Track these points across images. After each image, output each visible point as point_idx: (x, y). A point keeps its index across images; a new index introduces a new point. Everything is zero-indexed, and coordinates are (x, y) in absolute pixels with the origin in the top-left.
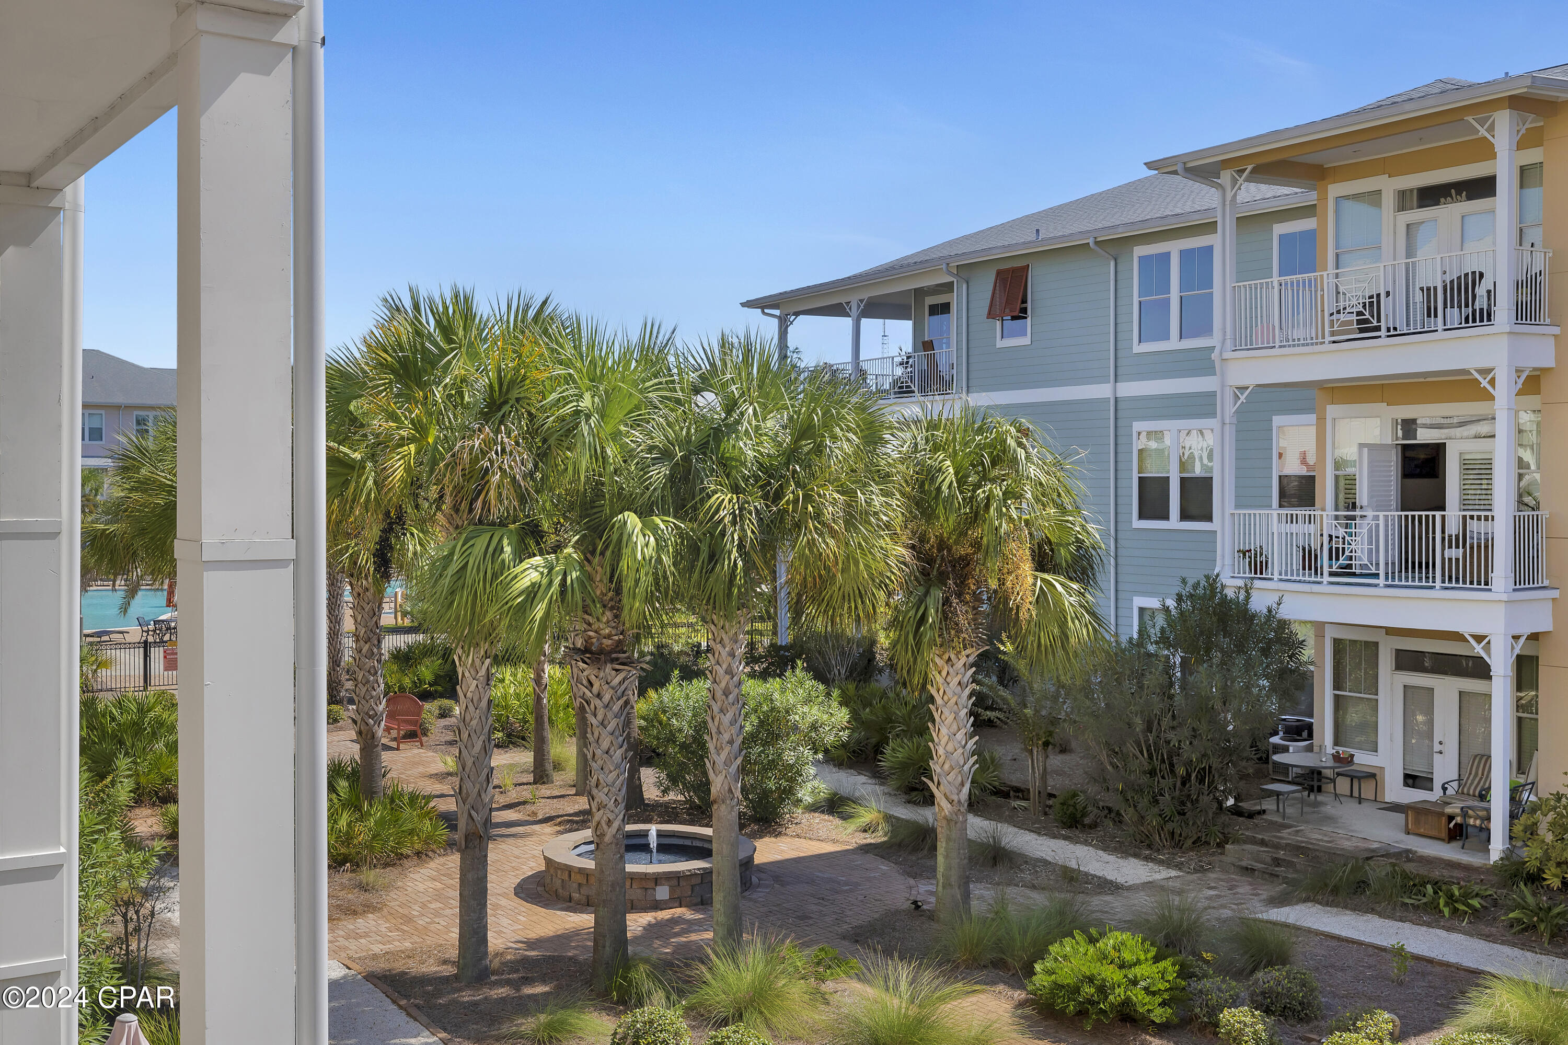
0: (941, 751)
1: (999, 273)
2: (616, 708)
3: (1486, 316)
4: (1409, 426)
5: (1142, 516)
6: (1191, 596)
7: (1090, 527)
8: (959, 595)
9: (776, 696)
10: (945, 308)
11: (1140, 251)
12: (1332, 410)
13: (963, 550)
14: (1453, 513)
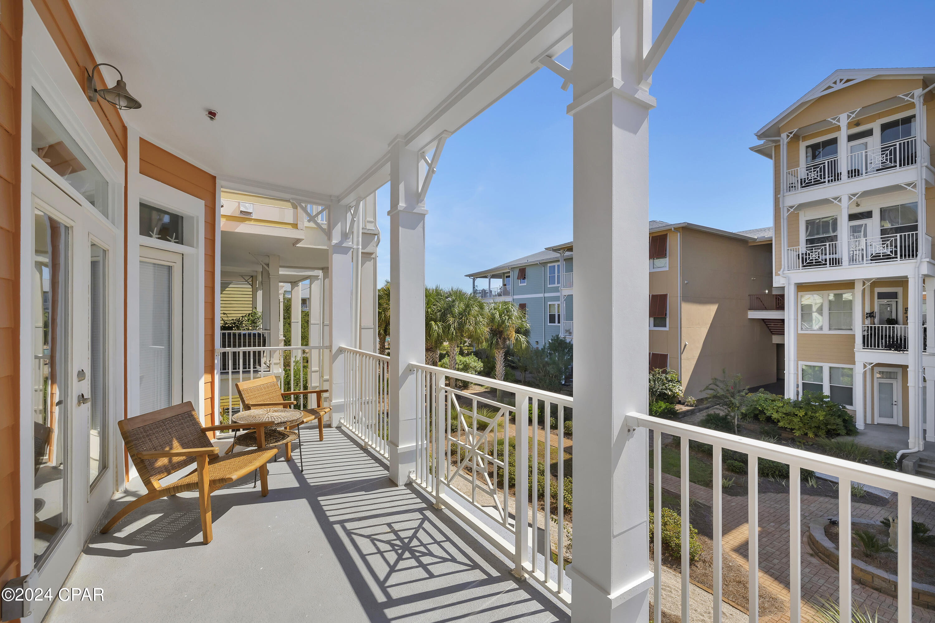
0: (498, 370)
1: (520, 269)
5: (549, 323)
6: (554, 339)
9: (467, 360)
10: (509, 277)
11: (549, 265)
13: (500, 329)
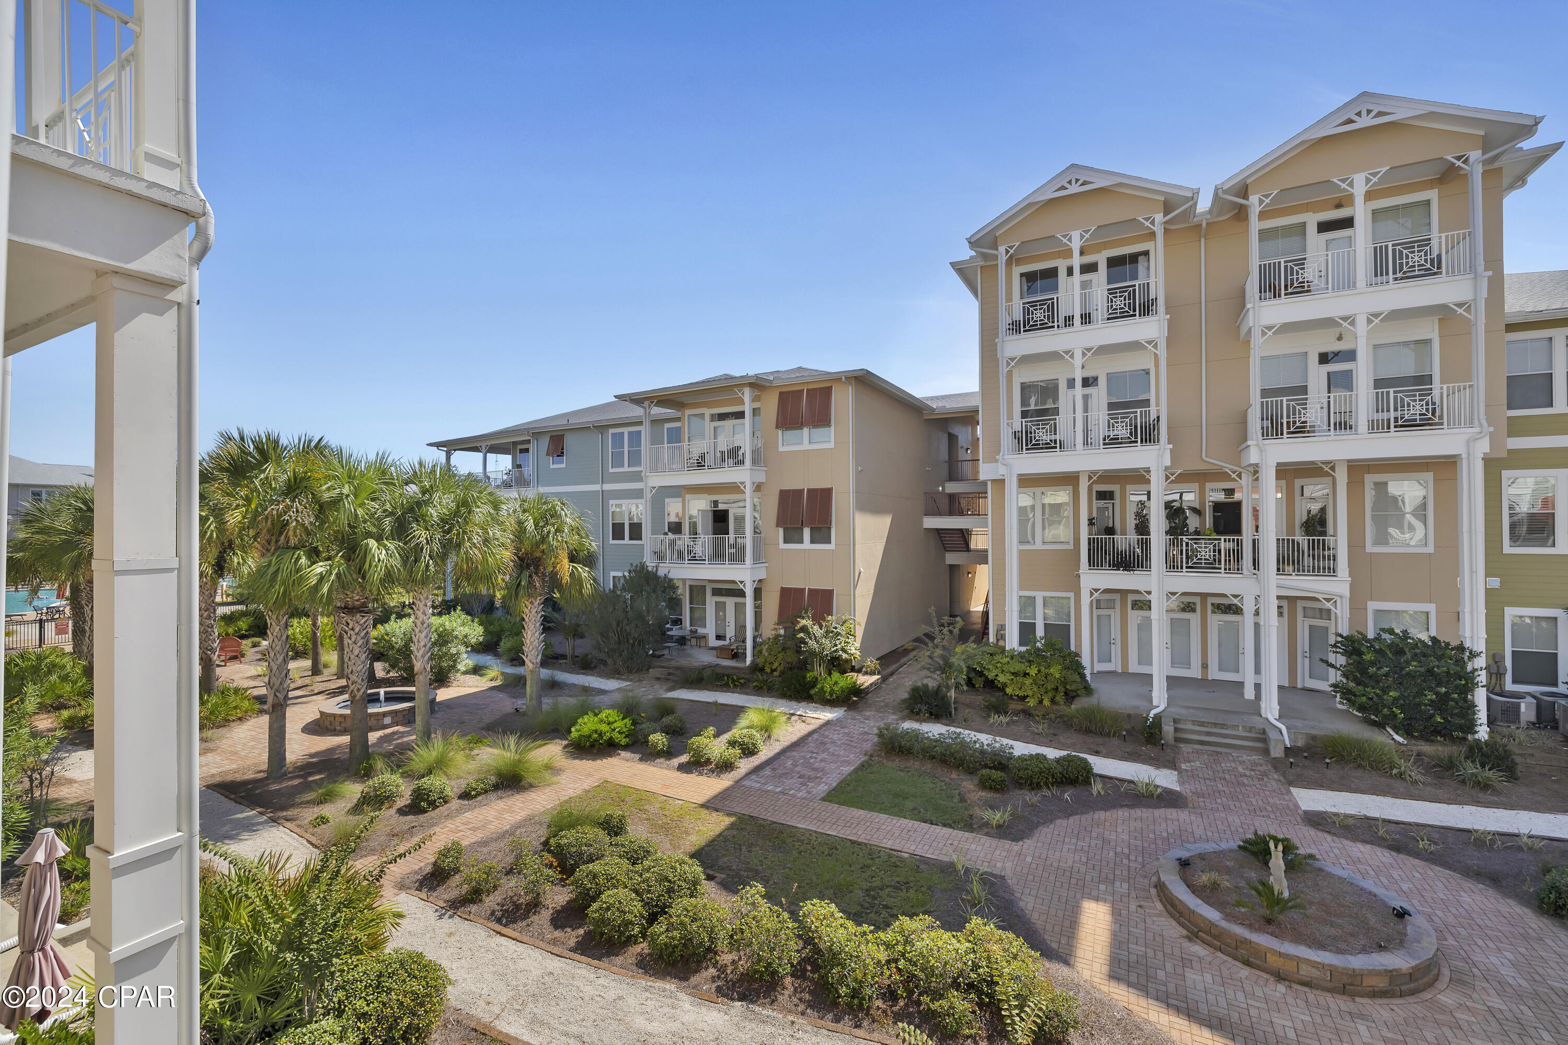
0: (528, 642)
1: (551, 437)
2: (362, 634)
3: (742, 462)
4: (716, 503)
5: (613, 539)
6: (634, 571)
7: (593, 544)
8: (536, 573)
9: (447, 623)
10: (527, 450)
11: (612, 431)
12: (688, 497)
13: (538, 554)
14: (732, 535)
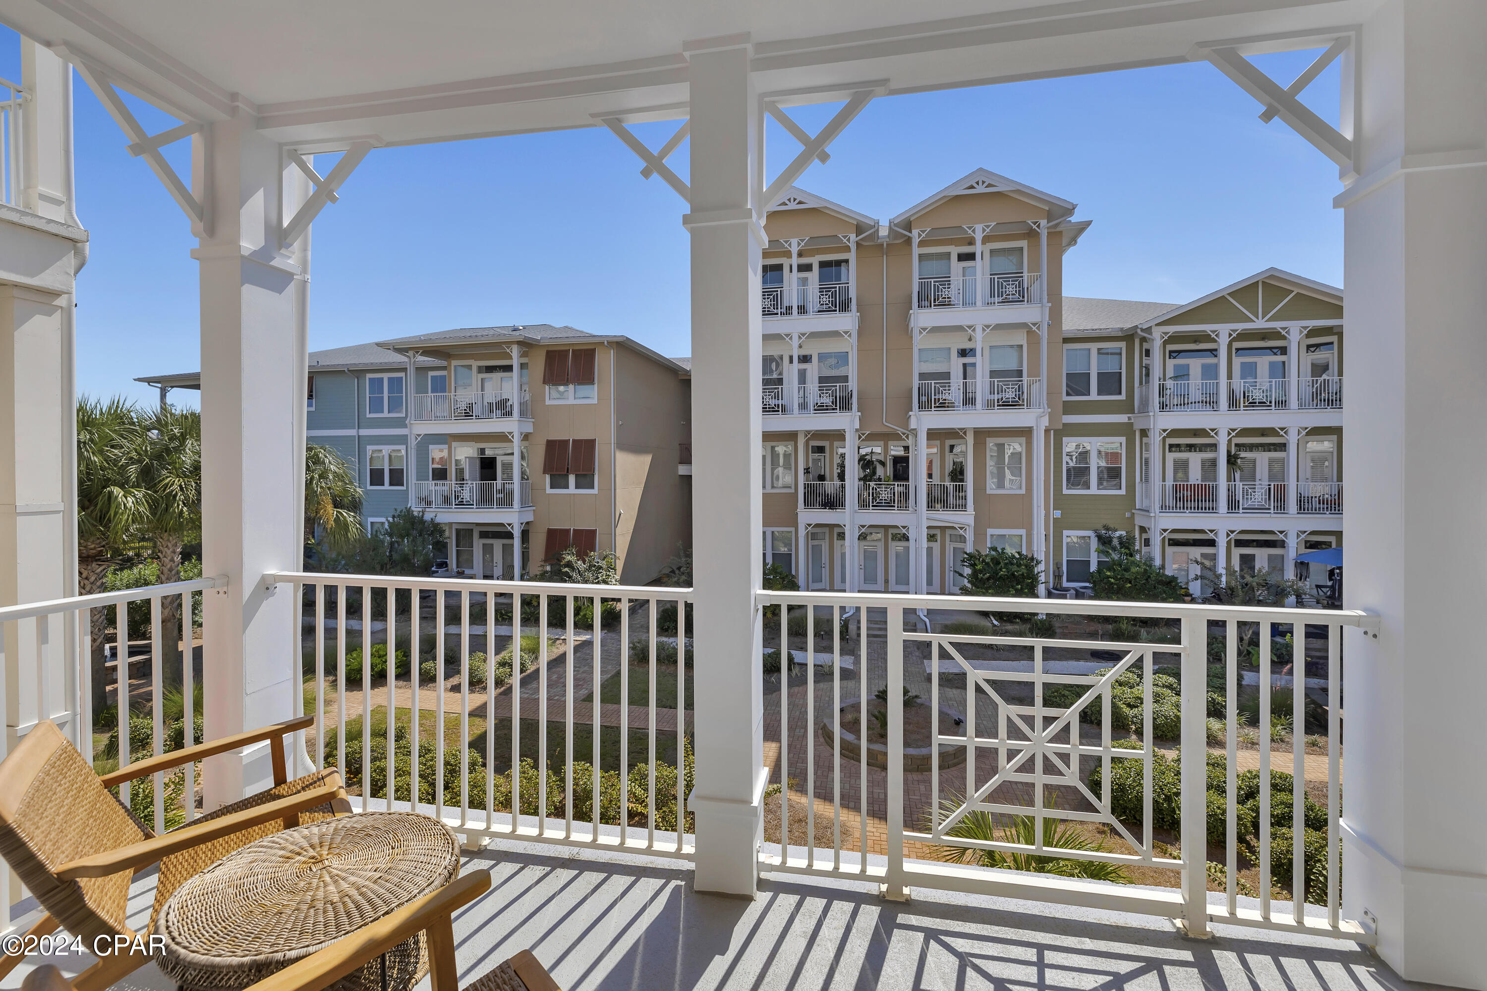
3: (510, 414)
4: (482, 451)
5: (371, 484)
6: (399, 516)
7: (358, 490)
11: (369, 376)
12: (454, 444)
14: (499, 482)
